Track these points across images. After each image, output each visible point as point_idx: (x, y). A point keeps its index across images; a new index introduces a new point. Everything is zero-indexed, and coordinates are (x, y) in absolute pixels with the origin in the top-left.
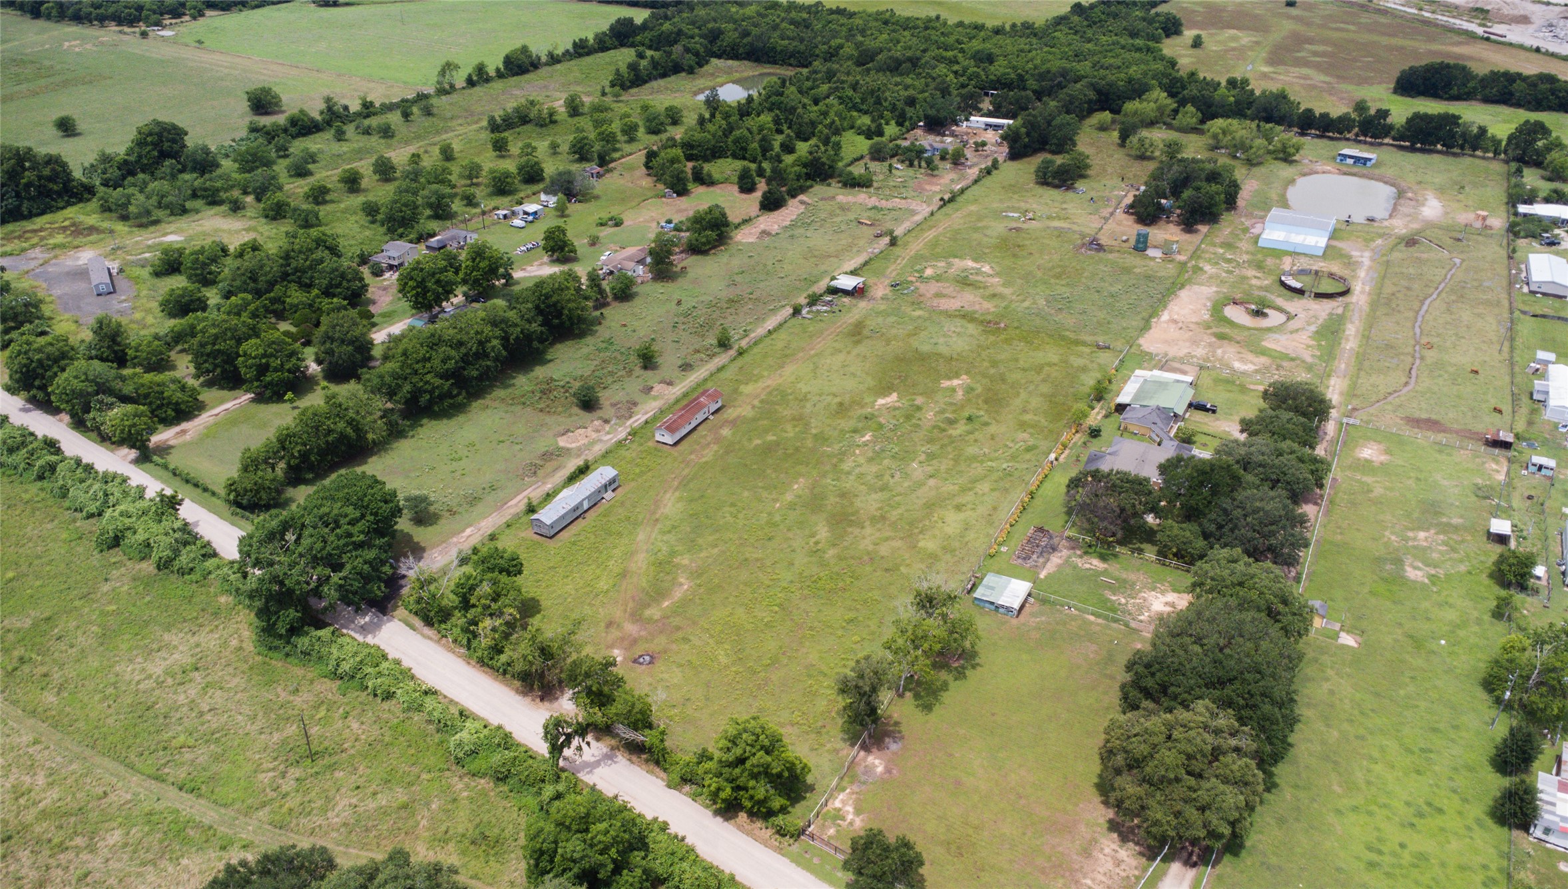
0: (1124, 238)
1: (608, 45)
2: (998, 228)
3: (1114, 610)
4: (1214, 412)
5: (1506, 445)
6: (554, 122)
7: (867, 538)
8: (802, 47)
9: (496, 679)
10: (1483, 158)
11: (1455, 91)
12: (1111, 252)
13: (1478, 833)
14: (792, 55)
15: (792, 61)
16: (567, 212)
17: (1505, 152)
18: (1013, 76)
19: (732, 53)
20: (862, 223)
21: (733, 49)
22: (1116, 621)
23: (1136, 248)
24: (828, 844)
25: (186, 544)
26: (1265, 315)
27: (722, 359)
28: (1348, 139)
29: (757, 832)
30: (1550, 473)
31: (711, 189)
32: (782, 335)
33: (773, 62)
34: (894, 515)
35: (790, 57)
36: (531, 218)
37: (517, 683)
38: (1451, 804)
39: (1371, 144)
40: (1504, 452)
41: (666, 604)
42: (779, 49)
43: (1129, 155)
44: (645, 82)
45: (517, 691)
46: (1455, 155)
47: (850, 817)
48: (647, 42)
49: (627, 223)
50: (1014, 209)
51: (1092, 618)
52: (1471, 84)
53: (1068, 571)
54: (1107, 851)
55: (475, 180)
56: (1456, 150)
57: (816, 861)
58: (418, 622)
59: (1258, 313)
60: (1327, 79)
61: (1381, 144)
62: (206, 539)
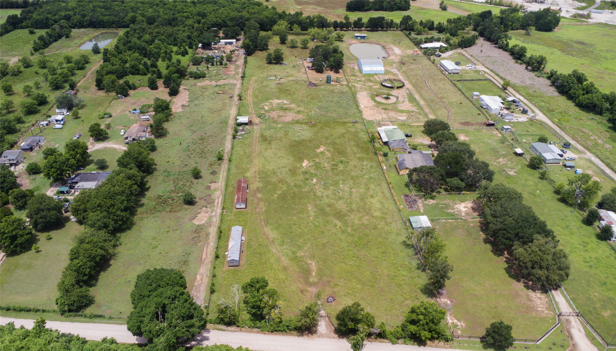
0: (321, 79)
1: (9, 29)
2: (273, 85)
3: (454, 216)
4: (411, 136)
5: (493, 125)
6: (21, 72)
7: (355, 219)
8: (116, 19)
9: (283, 335)
10: (394, 30)
11: (366, 8)
12: (321, 86)
13: (600, 245)
14: (113, 23)
15: (114, 25)
16: (79, 116)
17: (400, 27)
18: (220, 21)
19: (80, 25)
20: (219, 93)
21: (80, 23)
22: (458, 219)
23: (327, 82)
24: (463, 336)
25: (70, 341)
26: (389, 98)
27: (225, 165)
28: (350, 30)
29: (438, 345)
30: (510, 130)
31: (136, 91)
32: (237, 148)
33: (104, 27)
34: (354, 206)
35: (112, 24)
36: (62, 122)
37: (295, 333)
38: (587, 240)
39: (358, 31)
40: (492, 127)
41: (314, 274)
42: (105, 21)
43: (287, 47)
44: (49, 45)
45: (298, 336)
46: (385, 31)
47: (459, 324)
48: (29, 25)
49: (114, 115)
50: (271, 76)
51: (450, 221)
52: (370, 5)
53: (427, 207)
54: (534, 296)
55: (10, 110)
56: (385, 29)
57: (466, 345)
58: (224, 327)
59: (387, 98)
60: (322, 8)
61: (362, 30)
62: (76, 335)
